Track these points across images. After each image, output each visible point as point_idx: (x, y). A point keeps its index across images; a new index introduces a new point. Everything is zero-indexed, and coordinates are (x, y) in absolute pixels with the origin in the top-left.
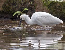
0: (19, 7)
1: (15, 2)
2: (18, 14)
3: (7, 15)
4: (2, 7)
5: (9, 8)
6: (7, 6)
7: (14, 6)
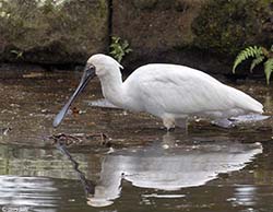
0: (260, 31)
1: (244, 11)
2: (255, 58)
3: (212, 60)
4: (190, 32)
5: (218, 36)
6: (209, 28)
7: (238, 27)
